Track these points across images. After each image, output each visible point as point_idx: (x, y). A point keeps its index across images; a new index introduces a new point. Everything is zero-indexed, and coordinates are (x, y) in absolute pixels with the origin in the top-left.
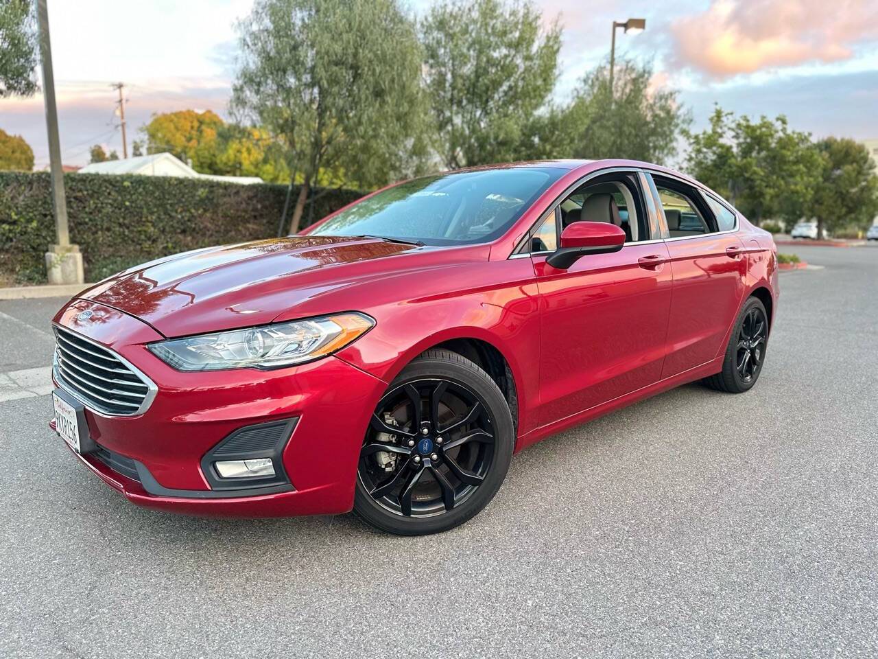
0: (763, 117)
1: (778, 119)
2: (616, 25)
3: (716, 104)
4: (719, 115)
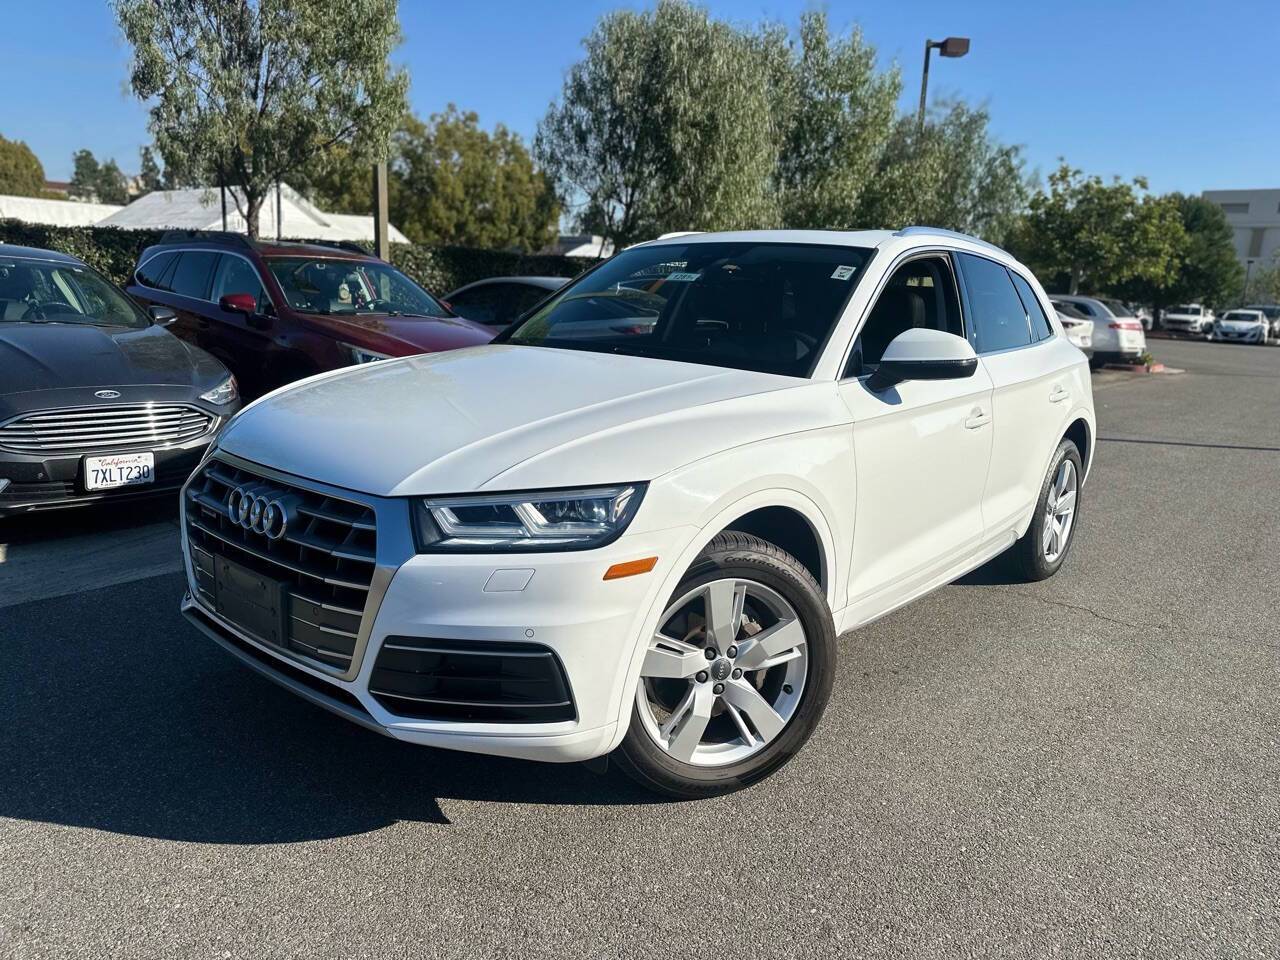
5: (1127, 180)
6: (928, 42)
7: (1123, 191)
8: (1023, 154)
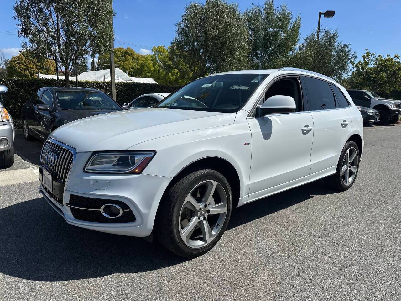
0: (388, 56)
1: (395, 56)
2: (321, 13)
3: (367, 50)
4: (368, 55)
5: (392, 56)
6: (320, 12)
7: (390, 60)
8: (350, 47)
